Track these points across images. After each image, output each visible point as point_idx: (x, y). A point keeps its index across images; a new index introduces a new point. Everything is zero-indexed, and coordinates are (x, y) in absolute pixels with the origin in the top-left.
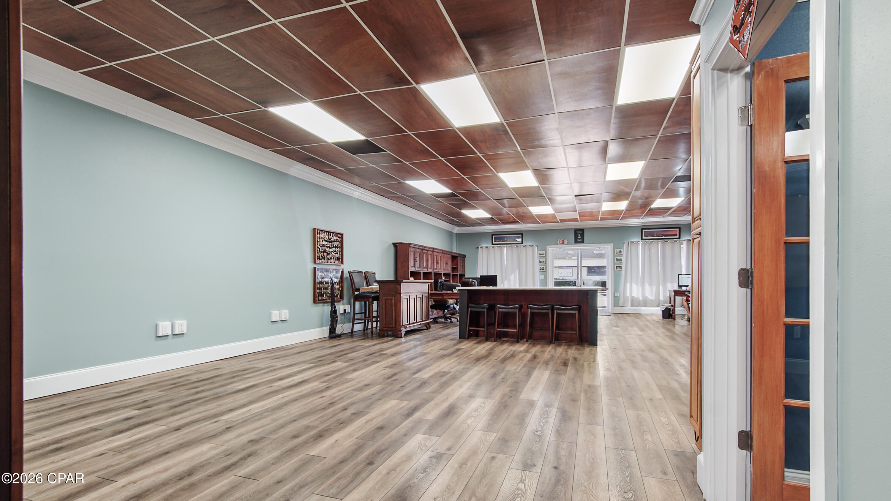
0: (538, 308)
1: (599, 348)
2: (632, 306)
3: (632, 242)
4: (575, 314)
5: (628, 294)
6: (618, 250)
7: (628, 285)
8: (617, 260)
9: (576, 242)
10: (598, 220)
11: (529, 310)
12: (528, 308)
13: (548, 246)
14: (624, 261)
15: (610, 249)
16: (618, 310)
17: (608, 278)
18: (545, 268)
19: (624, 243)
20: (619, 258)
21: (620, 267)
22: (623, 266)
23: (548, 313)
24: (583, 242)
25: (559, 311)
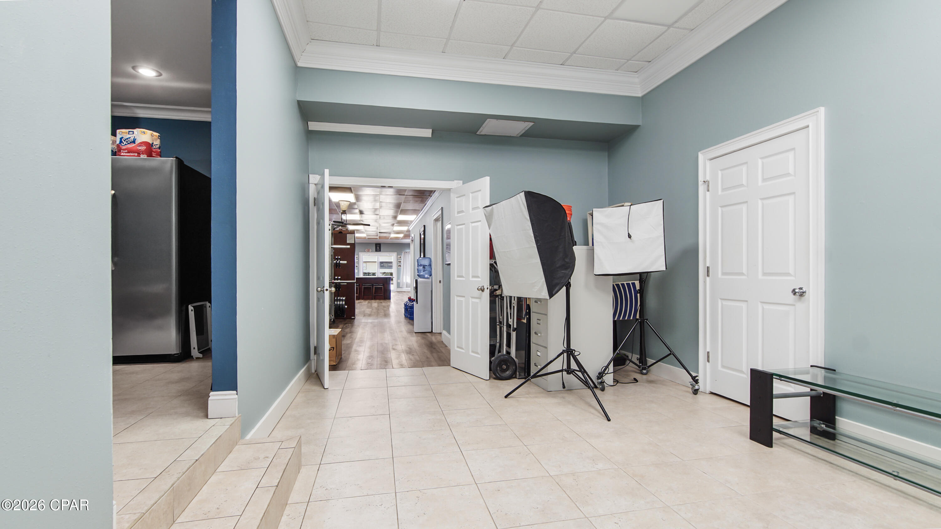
0: (367, 285)
1: (392, 300)
2: (407, 287)
3: (406, 252)
4: (382, 287)
5: (404, 281)
6: (399, 256)
7: (404, 277)
8: (399, 262)
9: (376, 251)
10: (388, 239)
11: (363, 286)
12: (362, 285)
13: (360, 253)
14: (402, 262)
15: (395, 255)
16: (399, 290)
17: (394, 270)
18: (358, 266)
19: (402, 252)
20: (400, 261)
21: (400, 266)
22: (402, 265)
23: (371, 288)
24: (380, 251)
25: (376, 286)
